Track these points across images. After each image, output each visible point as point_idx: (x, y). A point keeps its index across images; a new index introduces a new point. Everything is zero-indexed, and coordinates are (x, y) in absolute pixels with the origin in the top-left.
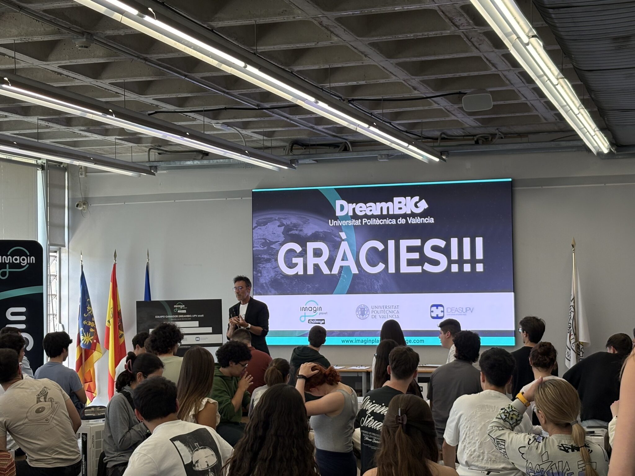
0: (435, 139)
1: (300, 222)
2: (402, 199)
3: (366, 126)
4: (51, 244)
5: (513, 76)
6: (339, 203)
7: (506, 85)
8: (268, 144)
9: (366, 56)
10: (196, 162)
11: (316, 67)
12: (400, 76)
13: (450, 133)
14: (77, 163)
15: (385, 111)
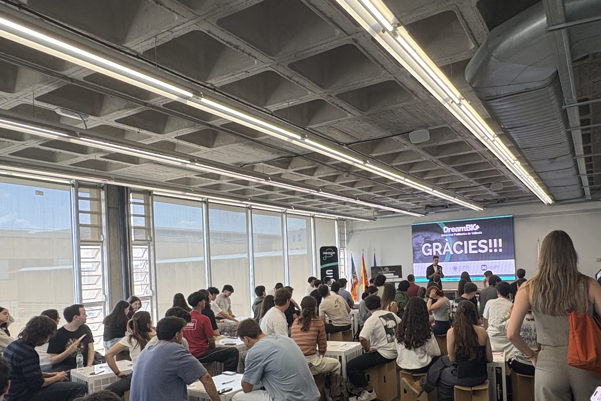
0: (482, 202)
1: (429, 235)
2: (469, 225)
3: (453, 198)
4: (341, 247)
5: (510, 176)
6: (445, 228)
7: (508, 180)
8: (417, 207)
9: (451, 172)
10: (391, 215)
11: (432, 177)
12: (466, 178)
13: (487, 199)
14: (348, 218)
15: (460, 192)
